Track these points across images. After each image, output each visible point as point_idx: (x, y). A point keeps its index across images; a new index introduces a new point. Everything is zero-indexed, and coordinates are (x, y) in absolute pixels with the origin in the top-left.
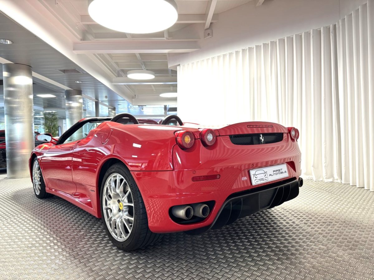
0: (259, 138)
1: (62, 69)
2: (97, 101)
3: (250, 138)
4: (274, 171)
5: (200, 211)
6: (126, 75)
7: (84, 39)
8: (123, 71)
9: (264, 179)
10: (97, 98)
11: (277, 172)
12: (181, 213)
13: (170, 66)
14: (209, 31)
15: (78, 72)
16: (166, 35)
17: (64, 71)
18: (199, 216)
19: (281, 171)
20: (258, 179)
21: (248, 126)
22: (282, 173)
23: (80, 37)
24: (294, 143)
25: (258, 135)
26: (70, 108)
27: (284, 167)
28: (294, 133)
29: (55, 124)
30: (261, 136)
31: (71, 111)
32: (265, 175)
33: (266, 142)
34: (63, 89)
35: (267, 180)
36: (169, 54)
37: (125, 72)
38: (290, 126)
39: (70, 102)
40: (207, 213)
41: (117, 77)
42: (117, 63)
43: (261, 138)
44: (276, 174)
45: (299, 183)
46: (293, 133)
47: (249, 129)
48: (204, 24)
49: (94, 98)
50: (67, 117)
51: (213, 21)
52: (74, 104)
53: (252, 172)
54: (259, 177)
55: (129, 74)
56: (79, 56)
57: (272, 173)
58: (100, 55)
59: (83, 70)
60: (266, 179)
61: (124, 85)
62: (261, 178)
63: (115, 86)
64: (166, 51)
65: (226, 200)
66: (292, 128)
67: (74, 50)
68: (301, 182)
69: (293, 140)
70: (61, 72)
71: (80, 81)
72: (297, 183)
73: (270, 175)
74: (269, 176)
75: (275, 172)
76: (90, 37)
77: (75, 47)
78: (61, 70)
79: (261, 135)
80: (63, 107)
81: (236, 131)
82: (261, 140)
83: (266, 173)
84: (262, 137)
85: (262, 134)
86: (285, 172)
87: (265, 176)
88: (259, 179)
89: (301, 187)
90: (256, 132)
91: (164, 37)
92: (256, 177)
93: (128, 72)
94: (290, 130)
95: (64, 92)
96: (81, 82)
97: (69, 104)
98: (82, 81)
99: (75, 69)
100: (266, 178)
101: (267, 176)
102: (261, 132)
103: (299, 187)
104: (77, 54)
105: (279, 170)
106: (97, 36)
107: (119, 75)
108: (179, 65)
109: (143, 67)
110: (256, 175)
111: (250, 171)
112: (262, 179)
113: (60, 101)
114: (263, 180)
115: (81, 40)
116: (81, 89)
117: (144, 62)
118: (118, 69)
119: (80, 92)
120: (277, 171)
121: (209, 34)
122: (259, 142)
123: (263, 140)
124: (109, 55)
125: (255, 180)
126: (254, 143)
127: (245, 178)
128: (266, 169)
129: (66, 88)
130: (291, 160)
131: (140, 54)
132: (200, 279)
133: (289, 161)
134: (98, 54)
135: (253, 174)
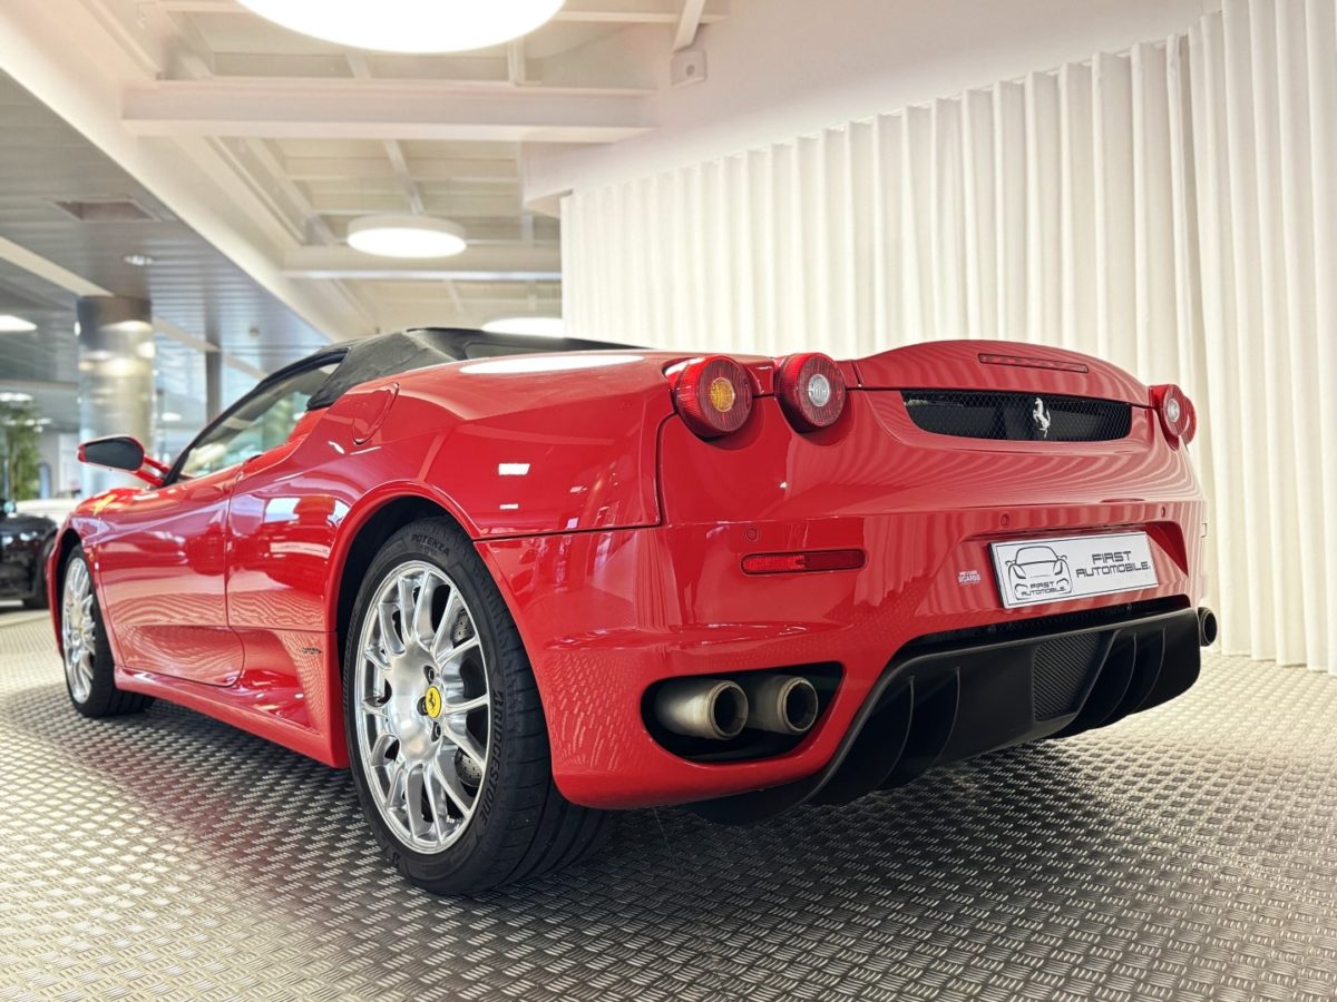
0: (1032, 414)
1: (69, 200)
2: (212, 348)
3: (991, 411)
4: (1096, 557)
5: (776, 703)
6: (343, 240)
7: (170, 72)
8: (328, 221)
9: (1055, 586)
10: (213, 337)
11: (1110, 562)
12: (694, 711)
13: (533, 197)
14: (691, 58)
15: (142, 215)
16: (515, 69)
17: (79, 209)
18: (774, 728)
19: (1125, 562)
20: (1027, 582)
21: (984, 359)
22: (1130, 568)
23: (152, 64)
24: (1176, 453)
25: (1027, 400)
26: (96, 380)
27: (1139, 546)
28: (1178, 410)
29: (26, 449)
30: (1036, 407)
31: (103, 396)
32: (1058, 569)
33: (1057, 435)
34: (69, 294)
35: (1067, 588)
36: (526, 146)
37: (338, 227)
38: (1160, 381)
39: (101, 355)
40: (806, 715)
41: (302, 244)
42: (303, 187)
43: (1039, 414)
44: (1106, 570)
45: (1201, 628)
46: (1173, 411)
47: (985, 370)
48: (672, 28)
49: (202, 337)
50: (84, 420)
51: (707, 19)
52: (118, 367)
53: (1004, 552)
54: (1033, 574)
55: (357, 229)
56: (146, 144)
57: (1089, 565)
58: (232, 142)
59: (163, 206)
60: (1062, 589)
61: (332, 281)
62: (1043, 580)
63: (298, 285)
64: (515, 133)
65: (888, 665)
66: (1165, 388)
67: (126, 116)
68: (1207, 628)
69: (1172, 440)
70: (69, 214)
71: (146, 256)
72: (1191, 622)
73: (1080, 572)
74: (1074, 574)
75: (1100, 563)
76: (193, 65)
77: (132, 107)
78: (64, 205)
79: (1039, 402)
80: (63, 374)
81: (932, 375)
82: (1040, 421)
83: (1059, 559)
84: (1041, 408)
85: (1044, 397)
86: (1144, 566)
87: (1061, 572)
88: (1032, 586)
89: (1208, 645)
90: (1015, 386)
91: (505, 77)
92: (1021, 573)
93: (351, 225)
94: (1157, 397)
95: (73, 305)
96: (149, 262)
97: (95, 362)
98: (155, 258)
99: (125, 200)
100: (1061, 584)
101: (1065, 575)
102: (1037, 388)
103: (1202, 649)
104: (140, 138)
105: (1118, 556)
106: (224, 65)
107: (311, 240)
108: (570, 193)
109: (416, 204)
110: (1019, 566)
111: (994, 546)
112: (1046, 585)
113: (50, 350)
114: (1053, 590)
115: (159, 77)
116: (149, 291)
117: (420, 185)
118: (307, 211)
119: (142, 310)
120: (1108, 556)
121: (690, 70)
122: (1031, 431)
123: (1046, 423)
124: (270, 143)
125: (1014, 585)
126: (1008, 433)
127: (971, 577)
128: (1062, 546)
129: (84, 288)
130: (1169, 518)
131: (403, 144)
132: (777, 997)
133: (1159, 518)
134: (224, 139)
135: (1006, 562)
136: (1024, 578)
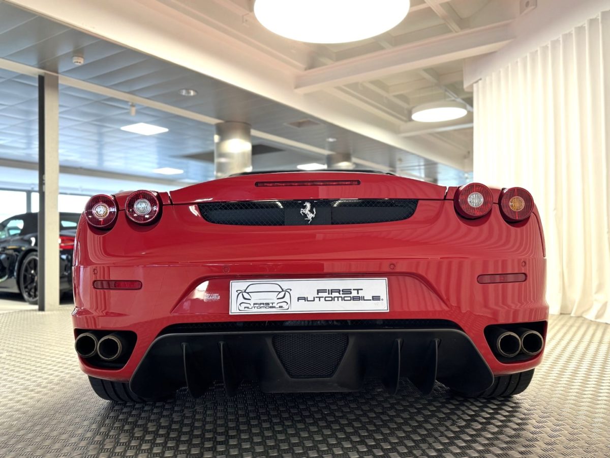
4: (319, 291)
7: (312, 66)
9: (275, 305)
11: (336, 295)
21: (260, 184)
22: (357, 298)
23: (301, 65)
28: (482, 199)
30: (305, 207)
43: (306, 210)
44: (328, 299)
53: (236, 286)
62: (265, 302)
65: (158, 335)
73: (302, 298)
74: (294, 299)
75: (323, 295)
76: (325, 60)
78: (292, 124)
79: (309, 204)
82: (305, 215)
84: (309, 207)
85: (314, 202)
86: (376, 298)
88: (255, 304)
99: (306, 119)
101: (287, 299)
111: (232, 282)
112: (267, 304)
114: (272, 307)
120: (334, 291)
121: (528, 4)
123: (310, 216)
125: (239, 302)
126: (286, 222)
127: (214, 297)
134: (345, 86)
135: (237, 291)
136: (250, 299)
